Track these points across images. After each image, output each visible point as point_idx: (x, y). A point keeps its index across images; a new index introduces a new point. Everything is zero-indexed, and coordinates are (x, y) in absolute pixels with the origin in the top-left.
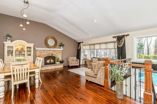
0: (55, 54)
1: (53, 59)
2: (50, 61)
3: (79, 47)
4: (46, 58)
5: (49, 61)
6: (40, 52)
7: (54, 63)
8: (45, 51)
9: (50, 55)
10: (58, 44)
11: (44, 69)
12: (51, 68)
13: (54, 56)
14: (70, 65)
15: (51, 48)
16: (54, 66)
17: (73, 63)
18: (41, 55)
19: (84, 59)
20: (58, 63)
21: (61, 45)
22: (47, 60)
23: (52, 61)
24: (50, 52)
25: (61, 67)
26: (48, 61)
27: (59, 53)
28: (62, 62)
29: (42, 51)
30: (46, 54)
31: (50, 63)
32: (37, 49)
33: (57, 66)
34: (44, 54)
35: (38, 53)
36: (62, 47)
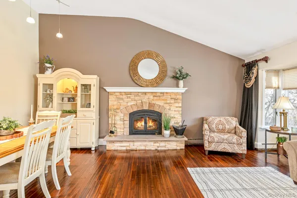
0: (159, 105)
1: (154, 121)
2: (146, 123)
4: (135, 116)
5: (143, 123)
6: (119, 99)
8: (132, 97)
9: (146, 107)
10: (170, 73)
11: (124, 148)
12: (143, 148)
13: (157, 109)
14: (208, 147)
15: (147, 86)
16: (152, 143)
17: (216, 139)
18: (122, 108)
20: (167, 132)
21: (179, 77)
22: (137, 121)
23: (150, 124)
24: (145, 99)
25: (178, 148)
26: (140, 125)
27: (172, 101)
28: (179, 132)
29: (124, 97)
30: (132, 104)
31: (146, 132)
32: (109, 89)
33: (163, 144)
34: (129, 104)
35: (112, 102)
36: (181, 83)
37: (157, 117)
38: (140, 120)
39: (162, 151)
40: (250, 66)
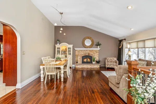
0: (91, 54)
1: (90, 59)
2: (87, 60)
3: (120, 45)
4: (83, 58)
5: (86, 60)
6: (79, 52)
7: (91, 63)
8: (83, 51)
9: (87, 55)
10: (95, 44)
11: (81, 67)
12: (87, 67)
13: (90, 55)
14: (107, 66)
15: (88, 48)
16: (89, 66)
17: (109, 64)
18: (80, 55)
19: (126, 61)
20: (94, 62)
21: (98, 45)
22: (84, 59)
23: (89, 60)
24: (87, 52)
25: (98, 67)
26: (85, 60)
27: (96, 53)
28: (98, 62)
29: (80, 51)
30: (83, 54)
31: (87, 63)
32: (76, 49)
33: (93, 66)
34: (82, 54)
35: (77, 53)
36: (98, 47)
37: (90, 57)
38: (85, 59)
39: (92, 68)
40: (121, 41)
